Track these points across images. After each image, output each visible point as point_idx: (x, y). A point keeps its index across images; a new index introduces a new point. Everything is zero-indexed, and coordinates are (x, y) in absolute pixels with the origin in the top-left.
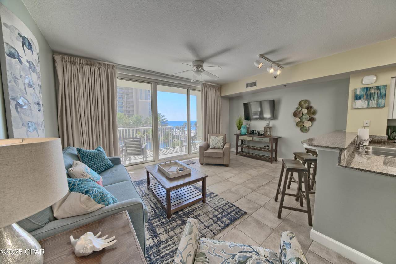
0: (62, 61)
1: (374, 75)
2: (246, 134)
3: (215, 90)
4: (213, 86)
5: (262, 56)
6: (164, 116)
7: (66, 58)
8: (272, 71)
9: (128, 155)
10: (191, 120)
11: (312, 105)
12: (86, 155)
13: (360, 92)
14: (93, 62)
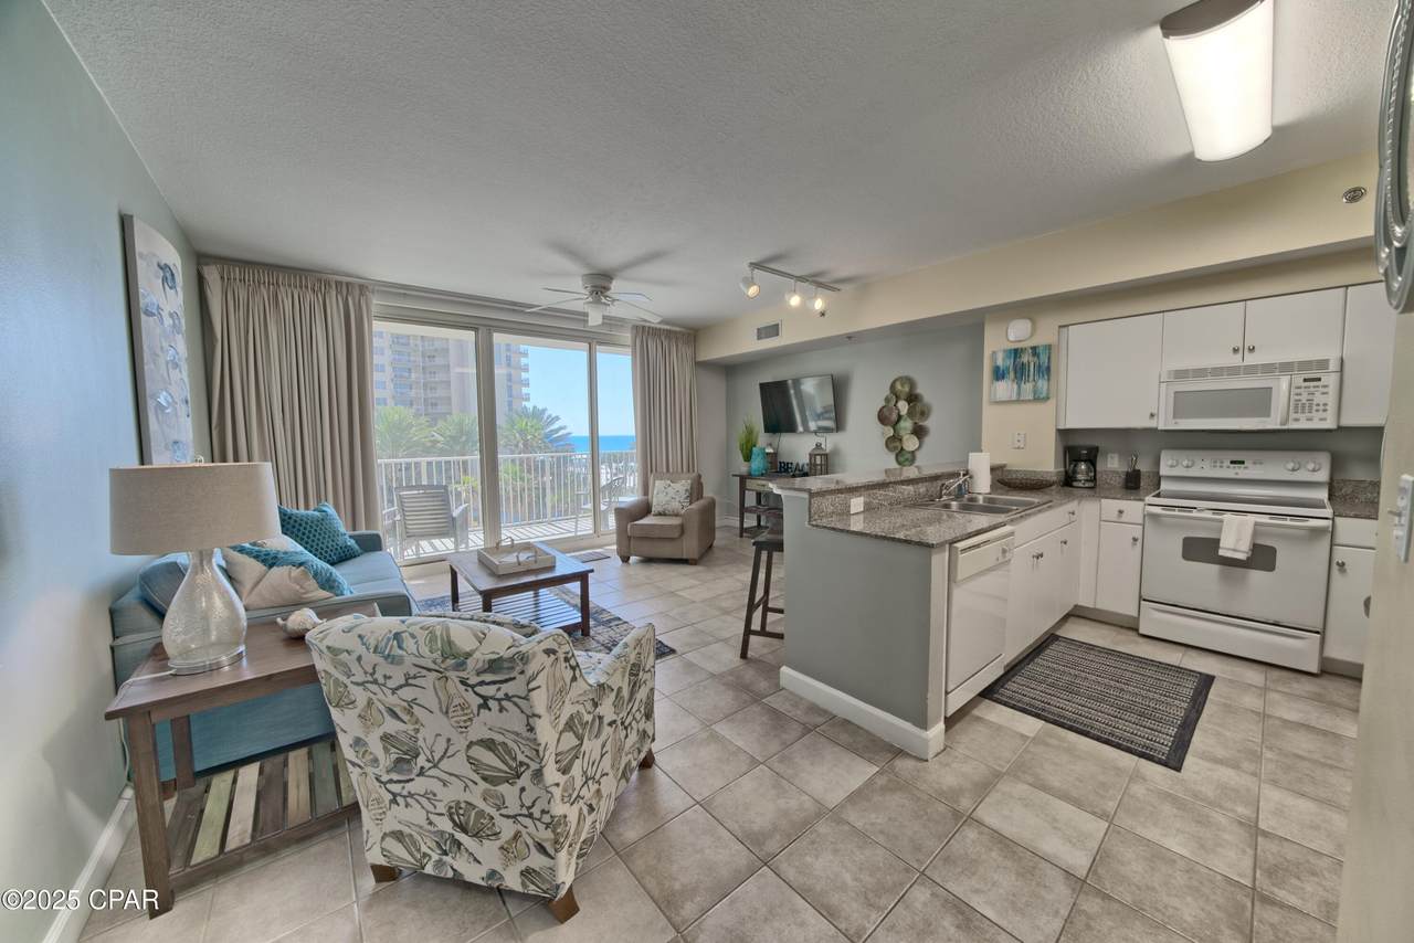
0: (222, 278)
1: (1030, 319)
2: (762, 475)
3: (677, 346)
4: (669, 331)
5: (756, 265)
6: (557, 418)
7: (234, 271)
8: (795, 301)
9: (410, 536)
10: (600, 434)
11: (920, 390)
12: (292, 522)
13: (1004, 360)
14: (306, 278)
